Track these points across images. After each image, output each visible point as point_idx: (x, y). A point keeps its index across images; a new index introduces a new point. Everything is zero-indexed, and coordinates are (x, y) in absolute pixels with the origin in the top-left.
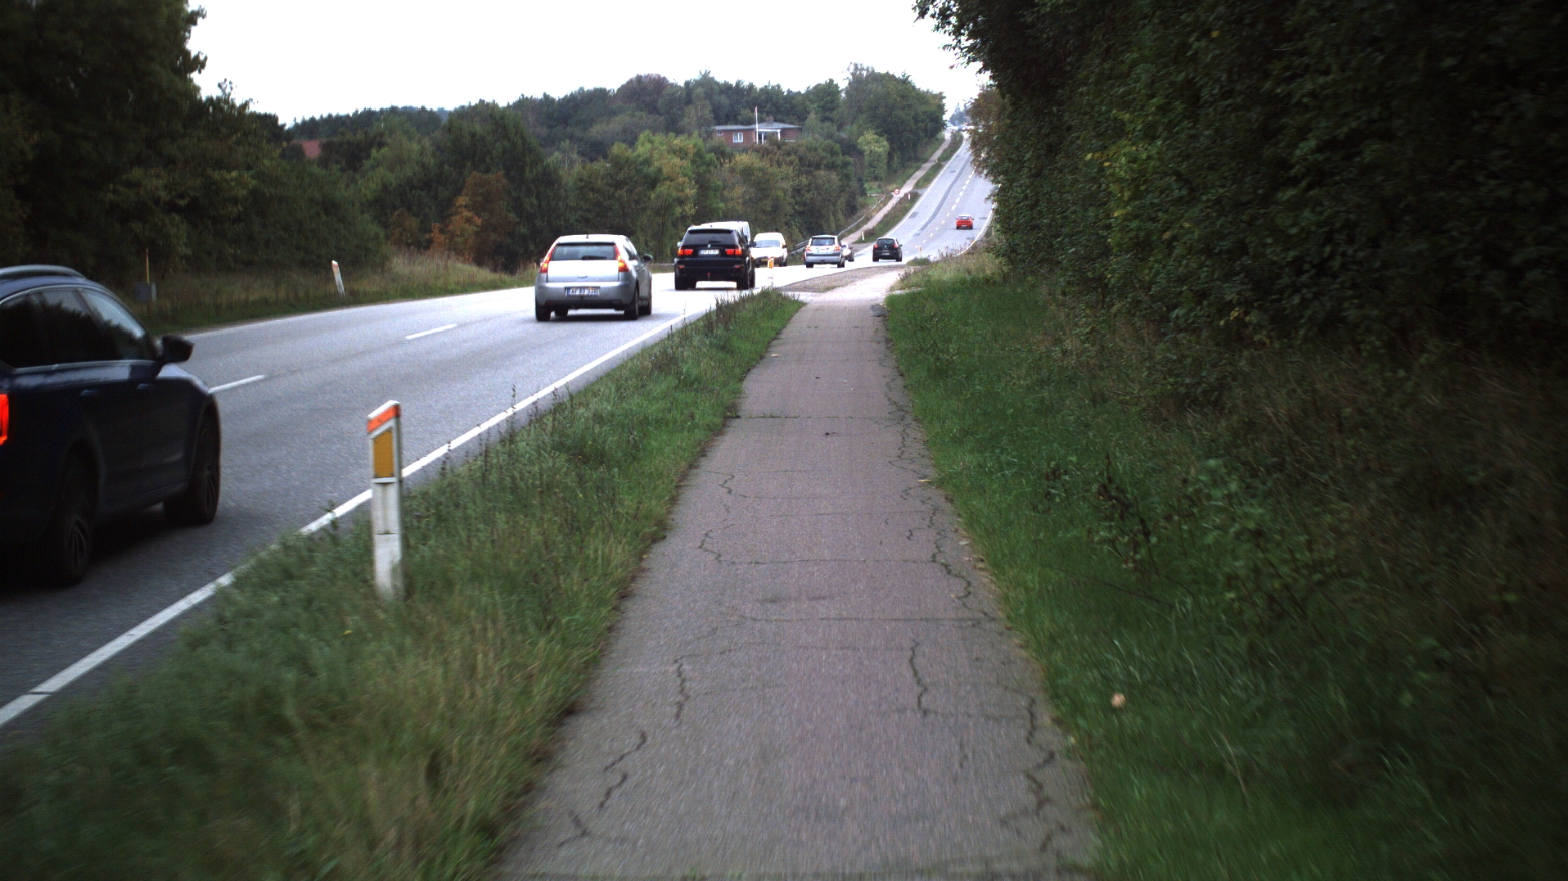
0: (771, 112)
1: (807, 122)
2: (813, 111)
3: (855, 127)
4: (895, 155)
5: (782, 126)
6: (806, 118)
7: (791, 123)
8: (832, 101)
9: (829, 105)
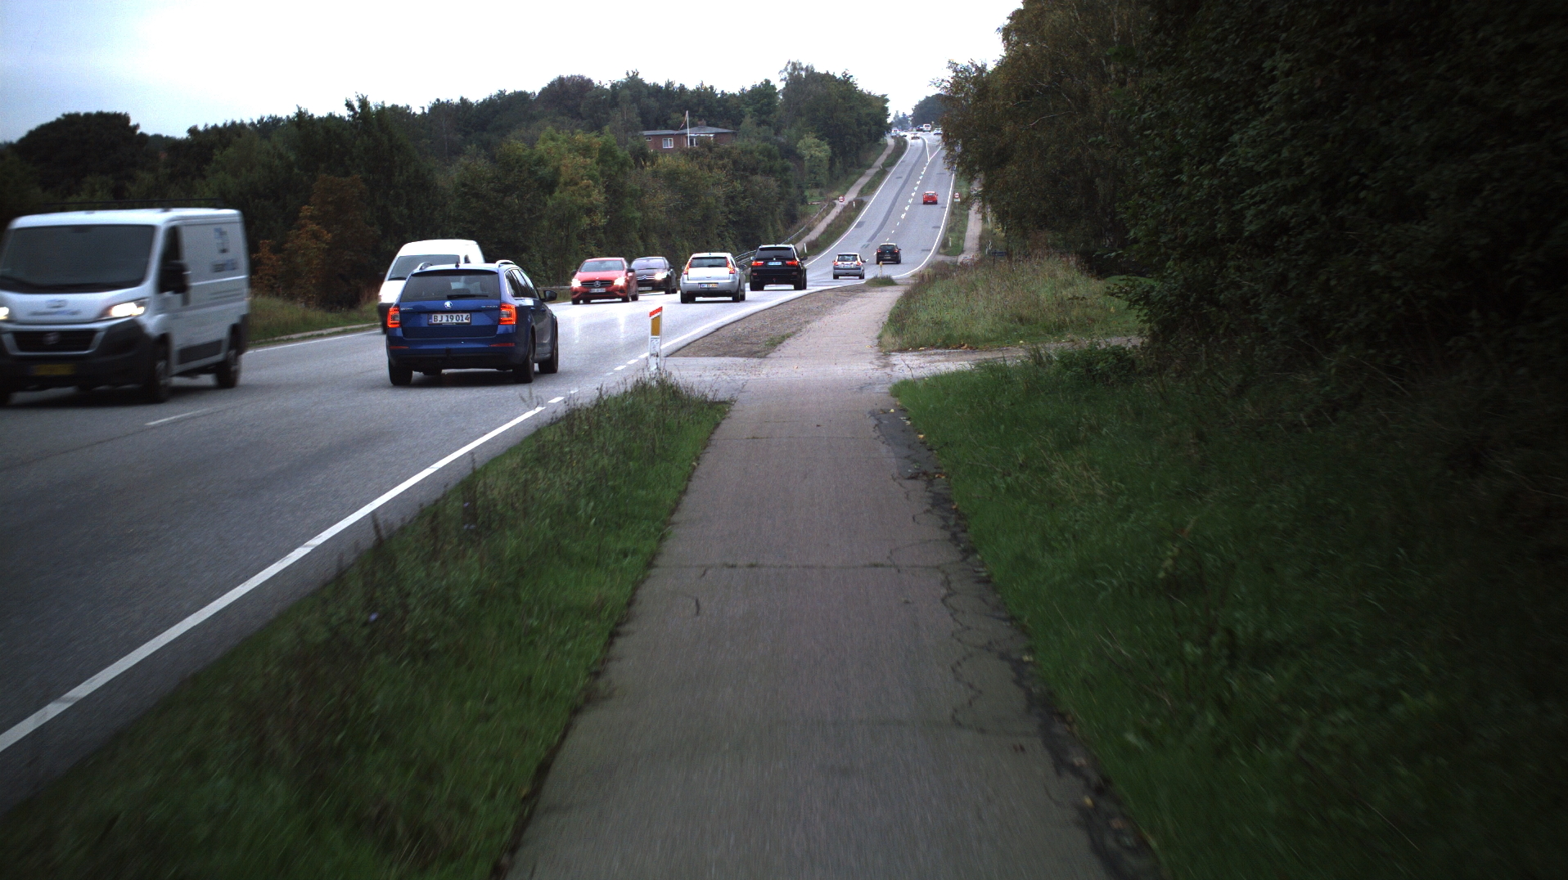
0: (703, 117)
1: (742, 126)
2: (749, 115)
3: (793, 132)
4: (836, 160)
5: (715, 130)
6: (741, 122)
7: (726, 128)
8: (769, 104)
9: (765, 108)
